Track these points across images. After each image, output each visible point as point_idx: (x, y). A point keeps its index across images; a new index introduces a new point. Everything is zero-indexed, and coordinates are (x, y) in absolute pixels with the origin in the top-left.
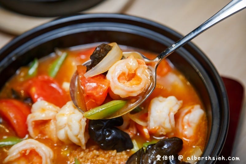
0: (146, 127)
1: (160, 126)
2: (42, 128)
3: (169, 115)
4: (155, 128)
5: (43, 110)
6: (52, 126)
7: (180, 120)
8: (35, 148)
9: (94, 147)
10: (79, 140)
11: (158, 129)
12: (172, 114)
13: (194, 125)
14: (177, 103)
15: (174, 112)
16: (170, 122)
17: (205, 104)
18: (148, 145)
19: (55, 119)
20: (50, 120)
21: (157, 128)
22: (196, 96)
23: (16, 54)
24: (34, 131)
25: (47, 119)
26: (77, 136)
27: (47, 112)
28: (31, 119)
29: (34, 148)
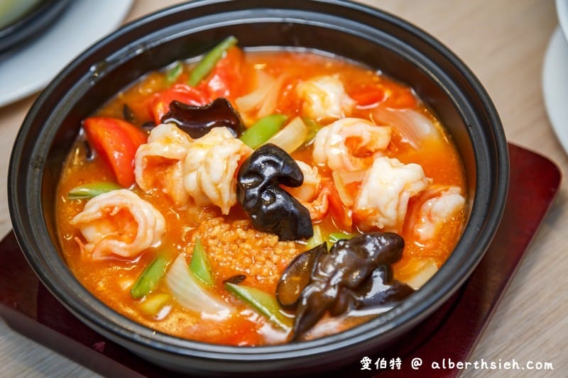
0: (351, 208)
1: (377, 211)
2: (159, 173)
3: (400, 194)
4: (366, 211)
5: (168, 140)
6: (177, 172)
7: (416, 207)
8: (128, 206)
9: (243, 222)
10: (220, 193)
11: (371, 214)
12: (406, 197)
13: (439, 221)
14: (422, 179)
15: (412, 192)
16: (397, 209)
17: (469, 187)
18: (340, 239)
19: (184, 160)
20: (178, 161)
21: (371, 211)
22: (457, 171)
23: (144, 44)
24: (143, 175)
25: (171, 157)
26: (216, 185)
27: (173, 145)
28: (142, 152)
29: (126, 206)
